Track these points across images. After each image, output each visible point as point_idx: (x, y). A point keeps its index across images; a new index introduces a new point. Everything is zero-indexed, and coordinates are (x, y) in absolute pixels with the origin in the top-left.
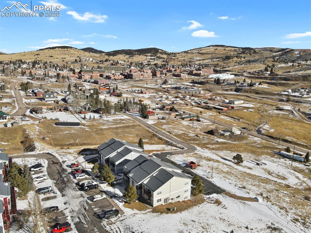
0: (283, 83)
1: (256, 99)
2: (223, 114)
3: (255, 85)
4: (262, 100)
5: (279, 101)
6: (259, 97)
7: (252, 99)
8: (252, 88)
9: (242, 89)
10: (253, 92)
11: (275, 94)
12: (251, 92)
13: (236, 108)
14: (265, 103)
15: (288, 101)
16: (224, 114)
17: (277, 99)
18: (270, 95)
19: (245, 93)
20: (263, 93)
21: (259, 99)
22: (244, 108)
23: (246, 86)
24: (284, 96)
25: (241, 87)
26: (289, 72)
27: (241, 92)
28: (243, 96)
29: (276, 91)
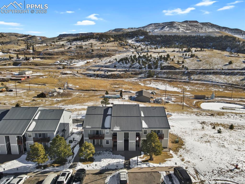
0: (50, 57)
1: (38, 69)
2: (24, 83)
3: (30, 59)
4: (44, 69)
5: (58, 69)
6: (40, 68)
7: (35, 70)
8: (29, 62)
9: (21, 63)
10: (32, 64)
11: (51, 65)
12: (30, 64)
13: (31, 77)
14: (49, 72)
15: (64, 68)
16: (26, 83)
17: (55, 68)
18: (48, 66)
19: (25, 66)
20: (41, 64)
21: (41, 69)
22: (37, 76)
23: (23, 60)
24: (58, 65)
25: (18, 61)
26: (47, 50)
27: (21, 65)
28: (26, 68)
29: (50, 62)
